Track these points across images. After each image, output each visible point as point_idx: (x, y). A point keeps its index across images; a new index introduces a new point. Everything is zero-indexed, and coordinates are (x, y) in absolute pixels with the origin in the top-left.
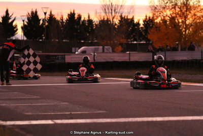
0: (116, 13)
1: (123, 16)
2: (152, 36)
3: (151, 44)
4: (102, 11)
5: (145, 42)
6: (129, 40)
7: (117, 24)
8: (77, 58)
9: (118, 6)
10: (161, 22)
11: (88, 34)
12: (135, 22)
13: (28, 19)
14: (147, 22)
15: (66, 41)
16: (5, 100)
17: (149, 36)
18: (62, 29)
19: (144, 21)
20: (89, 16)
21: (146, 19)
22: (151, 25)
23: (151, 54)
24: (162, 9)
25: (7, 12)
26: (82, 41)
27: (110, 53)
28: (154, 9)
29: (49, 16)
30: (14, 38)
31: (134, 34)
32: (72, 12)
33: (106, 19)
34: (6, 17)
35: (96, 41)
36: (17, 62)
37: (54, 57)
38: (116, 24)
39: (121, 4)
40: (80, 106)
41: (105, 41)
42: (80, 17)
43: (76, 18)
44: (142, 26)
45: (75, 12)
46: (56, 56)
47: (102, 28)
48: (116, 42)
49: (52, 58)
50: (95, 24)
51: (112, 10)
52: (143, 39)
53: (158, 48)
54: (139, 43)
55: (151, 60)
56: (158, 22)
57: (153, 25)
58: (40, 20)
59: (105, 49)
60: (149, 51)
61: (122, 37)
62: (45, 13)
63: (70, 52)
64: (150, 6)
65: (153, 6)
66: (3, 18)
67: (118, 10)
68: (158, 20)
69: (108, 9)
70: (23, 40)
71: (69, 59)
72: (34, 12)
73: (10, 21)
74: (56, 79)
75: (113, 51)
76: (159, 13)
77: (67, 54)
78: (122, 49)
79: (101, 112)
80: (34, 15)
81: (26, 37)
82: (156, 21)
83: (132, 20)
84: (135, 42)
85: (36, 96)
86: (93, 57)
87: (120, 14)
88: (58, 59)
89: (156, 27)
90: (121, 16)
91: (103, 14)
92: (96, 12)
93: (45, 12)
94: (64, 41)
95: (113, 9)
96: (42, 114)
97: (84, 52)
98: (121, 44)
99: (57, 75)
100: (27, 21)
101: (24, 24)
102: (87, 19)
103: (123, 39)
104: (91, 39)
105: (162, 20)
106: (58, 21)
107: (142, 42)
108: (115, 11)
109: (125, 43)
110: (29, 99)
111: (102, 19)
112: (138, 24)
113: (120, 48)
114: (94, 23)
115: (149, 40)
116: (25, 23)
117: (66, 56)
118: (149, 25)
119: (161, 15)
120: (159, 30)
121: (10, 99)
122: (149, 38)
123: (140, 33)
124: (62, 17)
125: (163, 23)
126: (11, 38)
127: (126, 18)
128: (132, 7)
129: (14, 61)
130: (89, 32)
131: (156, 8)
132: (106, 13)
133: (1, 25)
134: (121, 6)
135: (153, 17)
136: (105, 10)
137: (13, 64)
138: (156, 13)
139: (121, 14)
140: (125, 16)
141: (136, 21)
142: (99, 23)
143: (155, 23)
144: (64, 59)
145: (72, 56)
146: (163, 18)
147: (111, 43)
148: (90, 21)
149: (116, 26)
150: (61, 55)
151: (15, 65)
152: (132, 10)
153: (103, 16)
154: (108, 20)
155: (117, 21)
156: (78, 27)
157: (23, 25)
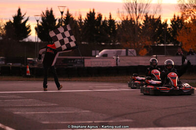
0: (141, 12)
1: (149, 16)
2: (181, 38)
3: (181, 47)
4: (125, 10)
5: (173, 45)
6: (155, 43)
7: (142, 24)
8: (98, 61)
9: (143, 5)
10: (191, 22)
11: (109, 36)
12: (162, 23)
13: (43, 19)
14: (175, 22)
15: (85, 43)
16: (19, 107)
17: (177, 37)
18: (80, 30)
19: (172, 22)
20: (110, 16)
21: (175, 19)
22: (180, 26)
23: (180, 58)
24: (192, 8)
25: (19, 11)
26: (103, 44)
27: (135, 56)
28: (184, 7)
29: (65, 16)
30: (27, 40)
31: (161, 35)
32: (92, 11)
33: (129, 19)
34: (18, 17)
35: (118, 43)
36: (31, 67)
37: (72, 61)
38: (140, 25)
39: (146, 3)
40: (104, 115)
41: (129, 44)
42: (100, 17)
43: (96, 18)
44: (169, 26)
45: (95, 12)
46: (74, 59)
47: (125, 29)
48: (140, 44)
49: (70, 62)
50: (118, 25)
51: (136, 9)
52: (171, 42)
53: (188, 51)
54: (166, 46)
55: (181, 64)
56: (188, 22)
57: (182, 25)
58: (56, 20)
59: (129, 52)
60: (177, 55)
61: (147, 38)
62: (62, 13)
63: (90, 55)
64: (179, 5)
65: (183, 5)
66: (15, 18)
67: (143, 9)
68: (188, 20)
69: (132, 8)
70: (37, 43)
71: (89, 63)
72: (49, 11)
73: (23, 21)
74: (74, 84)
75: (138, 55)
76: (189, 12)
77: (87, 57)
78: (148, 52)
79: (127, 120)
80: (49, 15)
81: (41, 38)
82: (185, 21)
83: (159, 20)
84: (162, 45)
85: (53, 103)
86: (115, 60)
87: (145, 14)
88: (76, 63)
89: (186, 28)
90: (146, 16)
91: (126, 14)
92: (119, 11)
93: (62, 11)
94: (83, 43)
95: (138, 8)
96: (62, 122)
97: (105, 55)
98: (146, 47)
99: (75, 81)
100: (42, 21)
101: (38, 24)
102: (108, 19)
103: (148, 41)
104: (112, 41)
105: (192, 20)
106: (76, 22)
107: (170, 45)
108: (139, 10)
109: (151, 46)
110: (45, 107)
111: (125, 19)
112: (165, 24)
113: (145, 51)
114: (116, 24)
115: (178, 43)
116: (40, 24)
117: (85, 60)
118: (178, 26)
119: (191, 14)
120: (189, 31)
121: (25, 107)
122: (178, 40)
123: (168, 35)
124: (81, 17)
125: (193, 23)
126: (24, 40)
127: (152, 18)
128: (159, 6)
129: (27, 65)
130: (110, 34)
131: (185, 7)
132: (129, 12)
133: (13, 26)
134: (147, 4)
135: (182, 17)
136: (129, 9)
137: (26, 68)
138: (186, 13)
139: (147, 14)
140: (150, 16)
141: (163, 21)
142: (122, 23)
143: (184, 23)
144: (84, 63)
145: (92, 60)
146: (193, 18)
147: (135, 46)
148: (112, 22)
149: (140, 27)
150: (79, 59)
151: (28, 69)
152: (158, 9)
153: (126, 15)
154: (132, 20)
155: (141, 21)
156: (99, 27)
157: (37, 26)
